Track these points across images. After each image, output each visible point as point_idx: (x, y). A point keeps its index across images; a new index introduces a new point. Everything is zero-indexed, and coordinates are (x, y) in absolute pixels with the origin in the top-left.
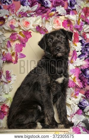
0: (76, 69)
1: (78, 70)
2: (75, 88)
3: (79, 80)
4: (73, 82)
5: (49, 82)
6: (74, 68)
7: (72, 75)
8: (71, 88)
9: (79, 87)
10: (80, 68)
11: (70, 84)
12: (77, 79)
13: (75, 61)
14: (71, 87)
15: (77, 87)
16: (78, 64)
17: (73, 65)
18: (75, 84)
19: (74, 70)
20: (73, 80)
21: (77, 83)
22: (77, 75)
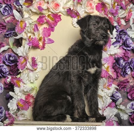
0: (110, 57)
1: (112, 58)
2: (108, 78)
3: (113, 70)
4: (107, 72)
5: (81, 72)
6: (108, 56)
7: (105, 64)
8: (104, 79)
9: (112, 77)
10: (114, 56)
11: (103, 73)
12: (111, 69)
13: (109, 48)
14: (104, 77)
15: (110, 77)
16: (113, 52)
17: (107, 53)
18: (109, 74)
19: (108, 58)
20: (106, 70)
21: (111, 72)
22: (110, 65)
